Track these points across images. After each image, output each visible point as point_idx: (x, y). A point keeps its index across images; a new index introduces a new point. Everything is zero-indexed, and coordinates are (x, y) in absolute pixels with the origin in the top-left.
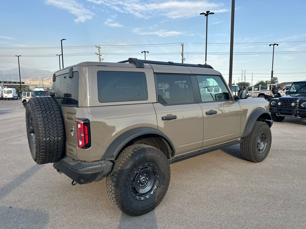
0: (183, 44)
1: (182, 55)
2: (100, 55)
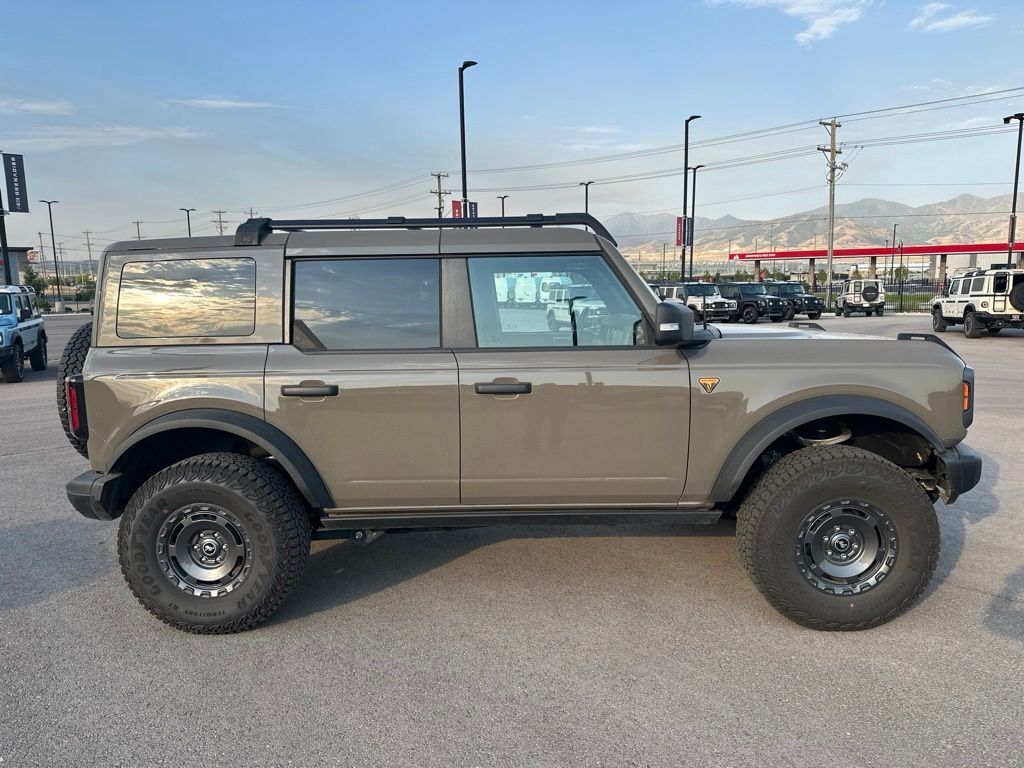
2: (834, 152)
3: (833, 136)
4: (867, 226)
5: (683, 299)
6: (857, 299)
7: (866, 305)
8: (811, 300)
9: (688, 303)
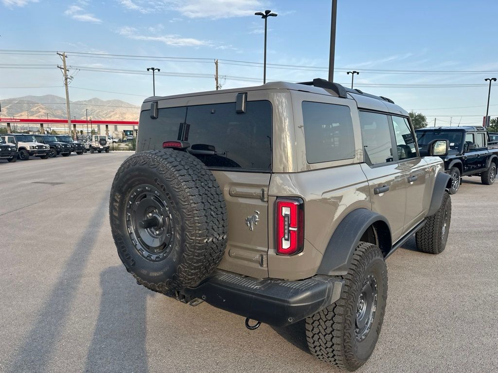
0: (217, 61)
1: (217, 79)
2: (66, 70)
3: (64, 61)
4: (51, 109)
5: (15, 143)
6: (97, 145)
7: (101, 147)
8: (79, 145)
9: (19, 147)
